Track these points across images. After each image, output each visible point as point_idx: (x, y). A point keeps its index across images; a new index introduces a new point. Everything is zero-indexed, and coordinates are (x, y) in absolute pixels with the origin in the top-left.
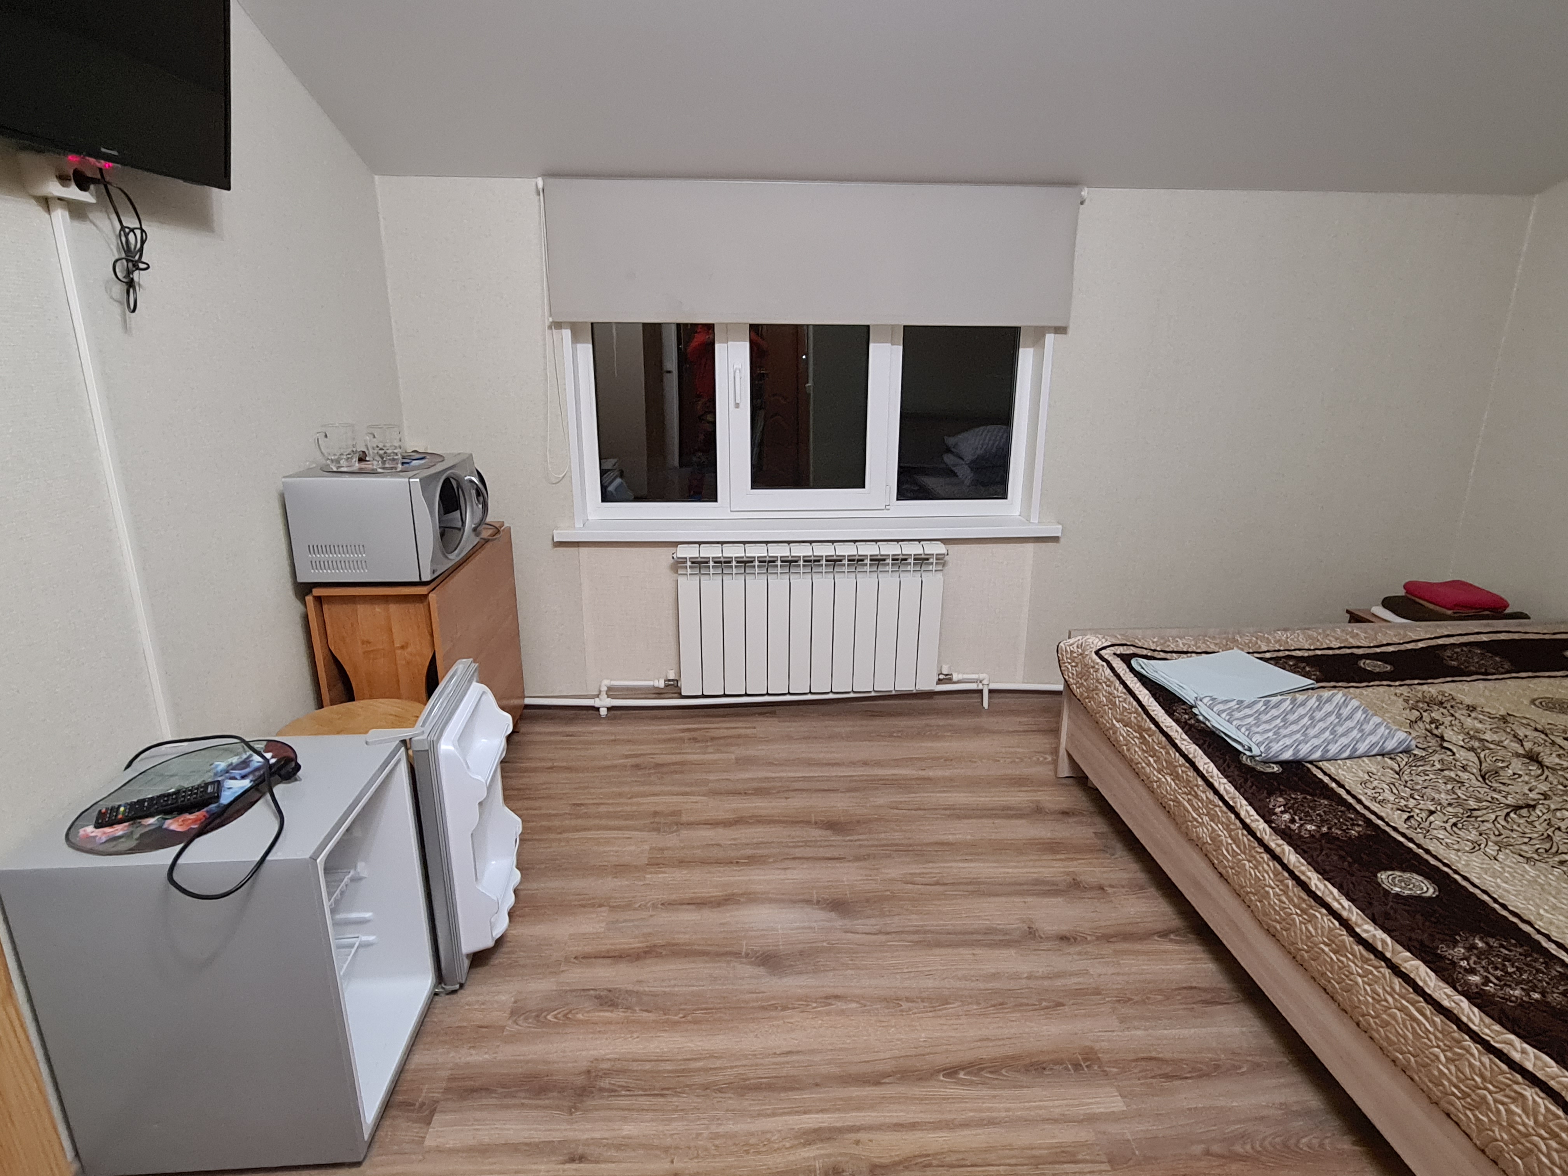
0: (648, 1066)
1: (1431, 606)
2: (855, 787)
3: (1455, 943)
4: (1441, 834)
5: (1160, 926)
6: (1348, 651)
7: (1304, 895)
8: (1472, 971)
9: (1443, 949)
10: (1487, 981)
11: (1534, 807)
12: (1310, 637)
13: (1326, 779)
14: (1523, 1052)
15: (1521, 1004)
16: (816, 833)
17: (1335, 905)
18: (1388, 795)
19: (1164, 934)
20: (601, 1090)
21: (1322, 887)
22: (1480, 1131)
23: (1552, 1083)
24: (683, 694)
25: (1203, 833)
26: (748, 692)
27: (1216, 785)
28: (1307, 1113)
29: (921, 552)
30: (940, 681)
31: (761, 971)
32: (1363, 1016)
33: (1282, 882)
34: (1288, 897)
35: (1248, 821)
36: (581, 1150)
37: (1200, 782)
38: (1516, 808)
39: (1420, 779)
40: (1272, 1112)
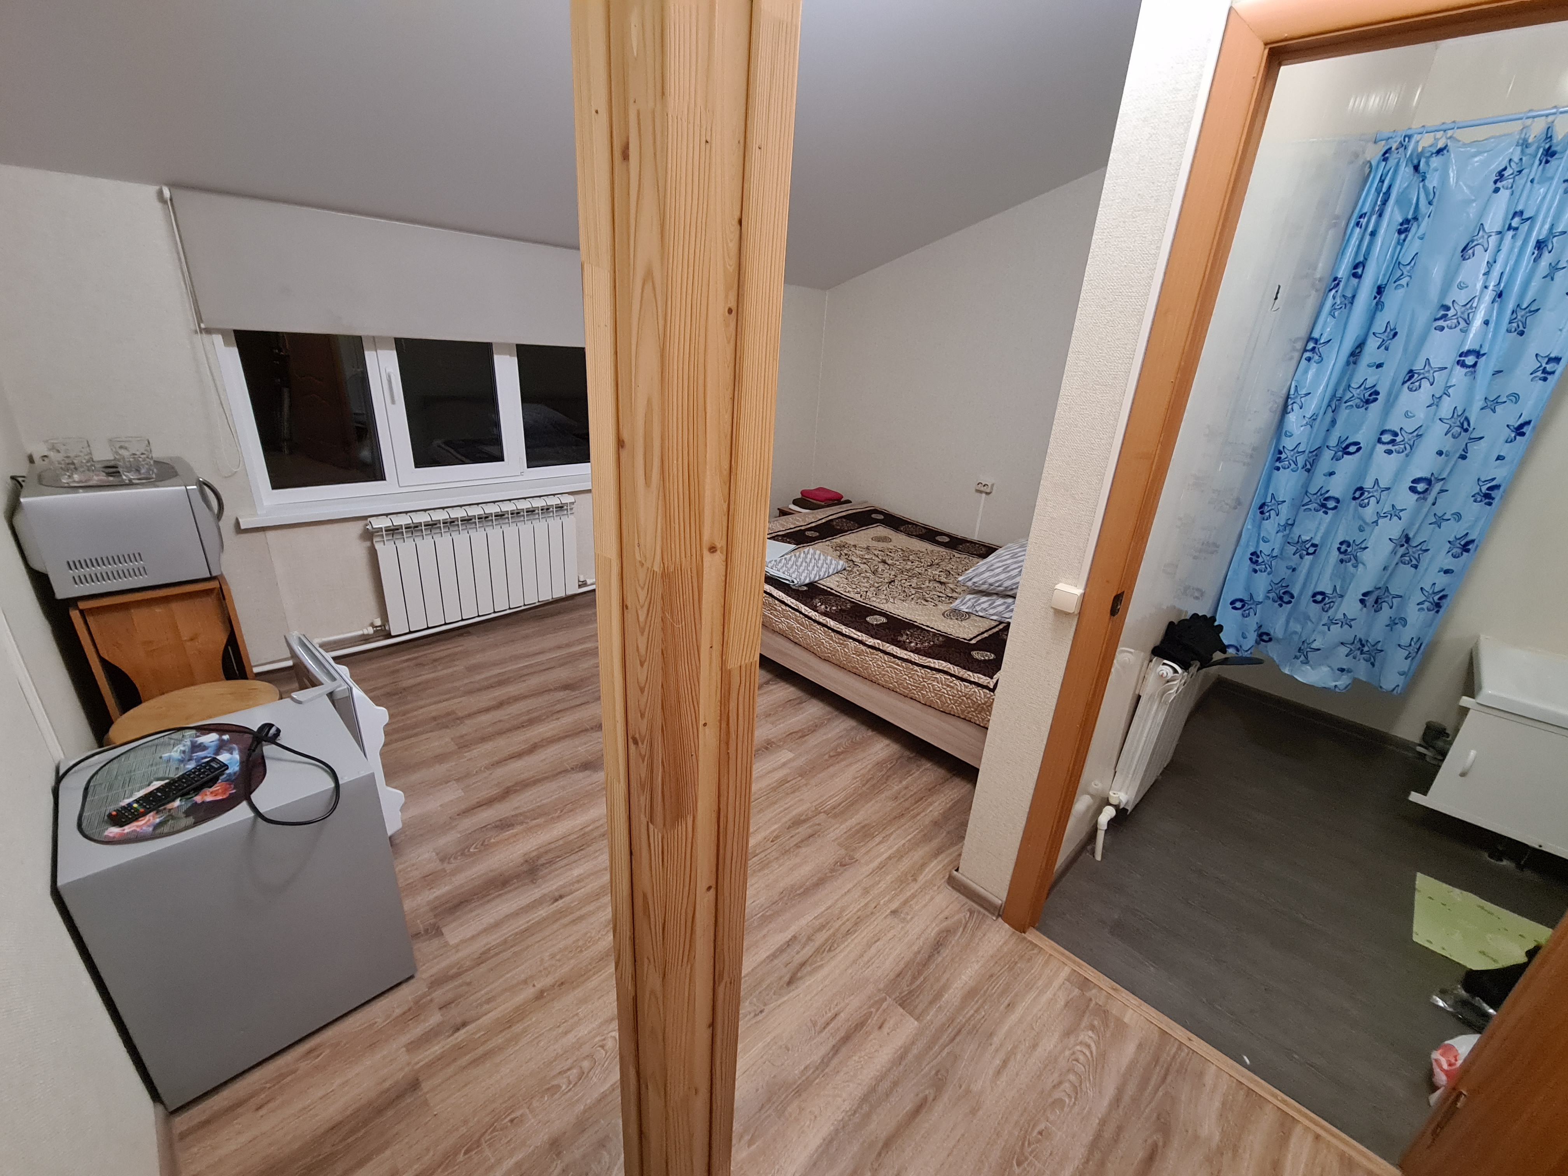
0: (561, 842)
1: (815, 501)
2: (563, 663)
3: (902, 636)
4: (874, 599)
5: (764, 680)
6: (798, 529)
7: (841, 637)
8: (911, 642)
9: (900, 638)
10: (917, 644)
11: (894, 581)
12: (781, 524)
13: (825, 588)
14: (934, 663)
15: (930, 647)
16: (561, 694)
17: (855, 636)
18: (848, 589)
19: (767, 683)
20: (543, 865)
21: (847, 631)
22: (923, 698)
23: (945, 669)
24: (393, 634)
25: (783, 626)
26: (447, 622)
27: (786, 601)
28: (853, 728)
29: (559, 502)
30: (580, 586)
31: (587, 773)
32: (874, 676)
33: (828, 635)
34: (833, 641)
35: (806, 613)
36: (557, 894)
37: (777, 602)
38: (890, 583)
39: (855, 579)
40: (843, 733)
